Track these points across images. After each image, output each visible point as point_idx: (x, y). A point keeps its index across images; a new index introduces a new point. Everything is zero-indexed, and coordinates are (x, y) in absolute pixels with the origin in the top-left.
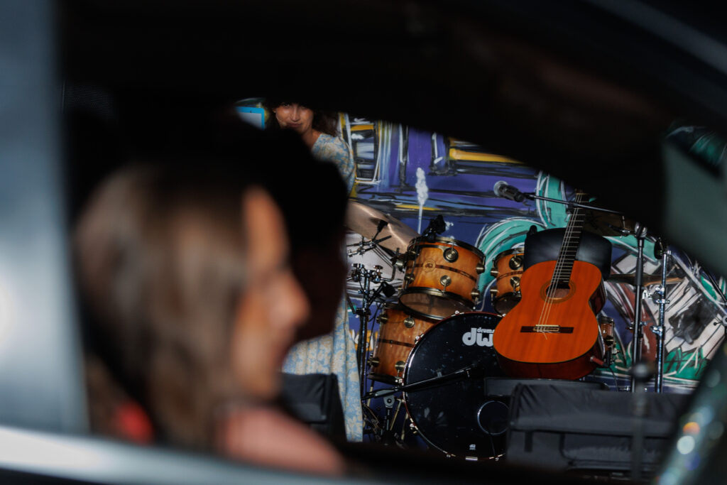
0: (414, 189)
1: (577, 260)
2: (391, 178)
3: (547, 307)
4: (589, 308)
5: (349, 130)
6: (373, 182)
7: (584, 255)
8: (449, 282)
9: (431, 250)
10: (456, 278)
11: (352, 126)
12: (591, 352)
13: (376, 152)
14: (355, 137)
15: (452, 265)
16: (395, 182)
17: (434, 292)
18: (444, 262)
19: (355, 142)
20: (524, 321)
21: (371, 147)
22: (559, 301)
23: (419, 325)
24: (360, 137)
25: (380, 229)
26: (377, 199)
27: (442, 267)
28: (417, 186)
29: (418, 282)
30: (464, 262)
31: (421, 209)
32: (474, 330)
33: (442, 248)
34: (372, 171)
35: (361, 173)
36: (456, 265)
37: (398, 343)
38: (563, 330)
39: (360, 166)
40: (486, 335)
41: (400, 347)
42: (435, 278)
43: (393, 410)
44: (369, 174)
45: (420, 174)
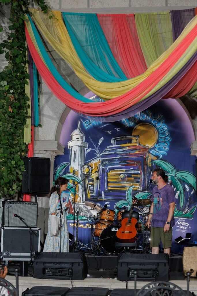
0: (102, 196)
1: (132, 217)
2: (97, 193)
3: (127, 228)
4: (135, 228)
5: (88, 184)
6: (93, 194)
7: (134, 216)
8: (108, 218)
9: (105, 211)
10: (110, 217)
11: (89, 183)
12: (135, 237)
13: (94, 188)
14: (89, 185)
15: (109, 214)
16: (98, 194)
17: (106, 220)
18: (107, 214)
19: (89, 187)
20: (122, 231)
21: (93, 187)
22: (129, 226)
23: (103, 226)
24: (90, 185)
25: (95, 206)
26: (94, 198)
27: (107, 215)
28: (102, 195)
29: (102, 218)
30: (111, 214)
31: (103, 199)
32: (114, 228)
33: (107, 211)
34: (93, 192)
35: (91, 193)
36: (110, 214)
37: (99, 229)
38: (130, 232)
39: (91, 191)
40: (116, 229)
41: (100, 230)
42: (106, 217)
43: (98, 245)
44: (93, 193)
45: (103, 192)
